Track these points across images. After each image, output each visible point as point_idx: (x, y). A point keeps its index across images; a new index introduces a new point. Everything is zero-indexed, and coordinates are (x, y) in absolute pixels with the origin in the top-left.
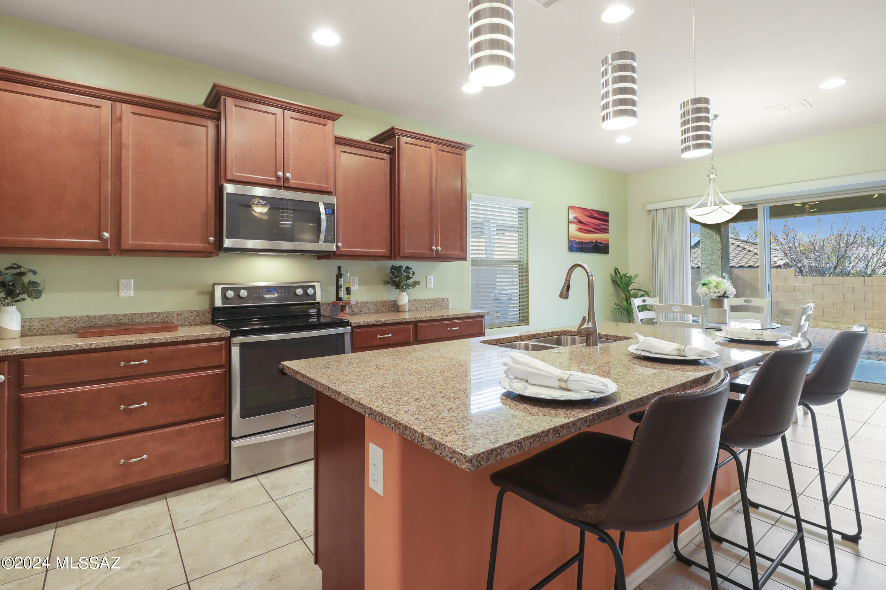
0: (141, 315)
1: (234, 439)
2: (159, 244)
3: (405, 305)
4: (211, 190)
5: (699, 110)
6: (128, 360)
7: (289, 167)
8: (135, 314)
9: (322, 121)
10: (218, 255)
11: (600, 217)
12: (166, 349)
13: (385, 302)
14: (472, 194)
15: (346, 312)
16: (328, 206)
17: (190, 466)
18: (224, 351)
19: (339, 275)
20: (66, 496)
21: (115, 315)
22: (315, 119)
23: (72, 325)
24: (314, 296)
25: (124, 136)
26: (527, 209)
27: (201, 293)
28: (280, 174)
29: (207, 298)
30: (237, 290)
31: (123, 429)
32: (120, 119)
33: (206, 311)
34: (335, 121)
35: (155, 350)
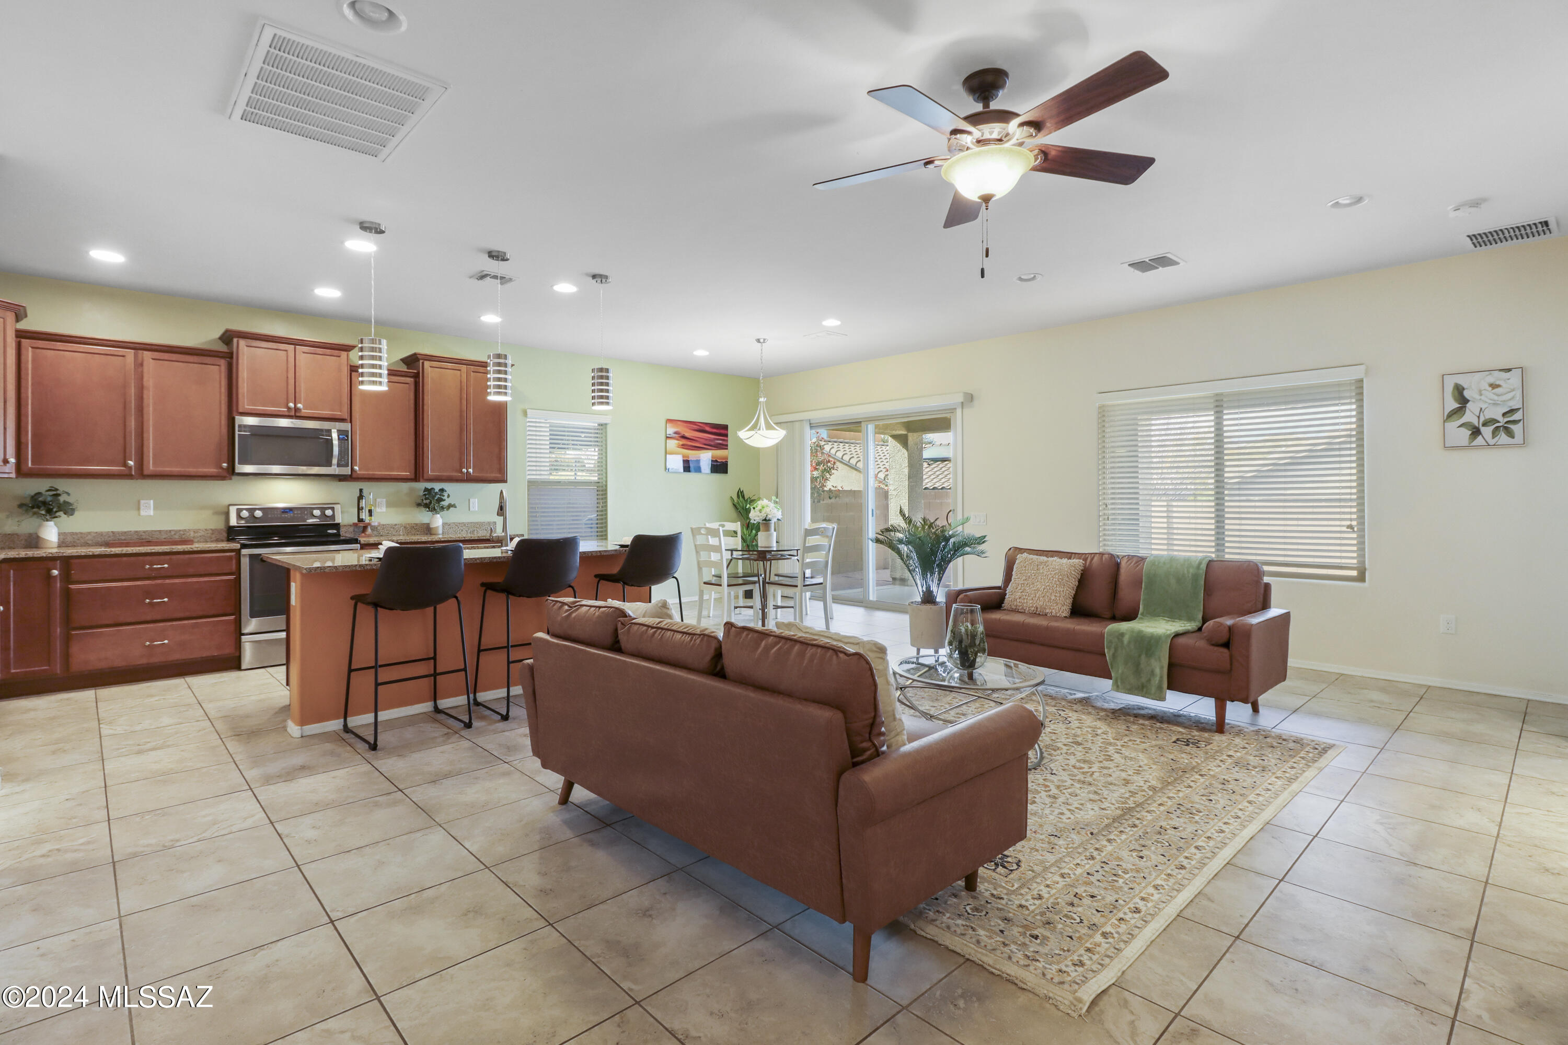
0: (160, 531)
1: (244, 634)
2: (176, 469)
3: (437, 527)
4: (224, 421)
5: (602, 377)
6: (151, 564)
7: (301, 398)
8: (155, 531)
9: (336, 352)
10: (231, 479)
11: (715, 431)
12: (182, 557)
13: (417, 524)
14: (528, 411)
15: (367, 533)
16: (340, 432)
17: (206, 654)
18: (234, 561)
19: (361, 497)
20: (103, 665)
21: (136, 532)
22: (328, 351)
23: (99, 540)
24: (333, 517)
25: (145, 379)
26: (606, 424)
27: (217, 513)
28: (291, 405)
29: (223, 518)
30: (252, 511)
31: (149, 618)
32: (142, 365)
33: (222, 530)
34: (349, 351)
35: (174, 557)
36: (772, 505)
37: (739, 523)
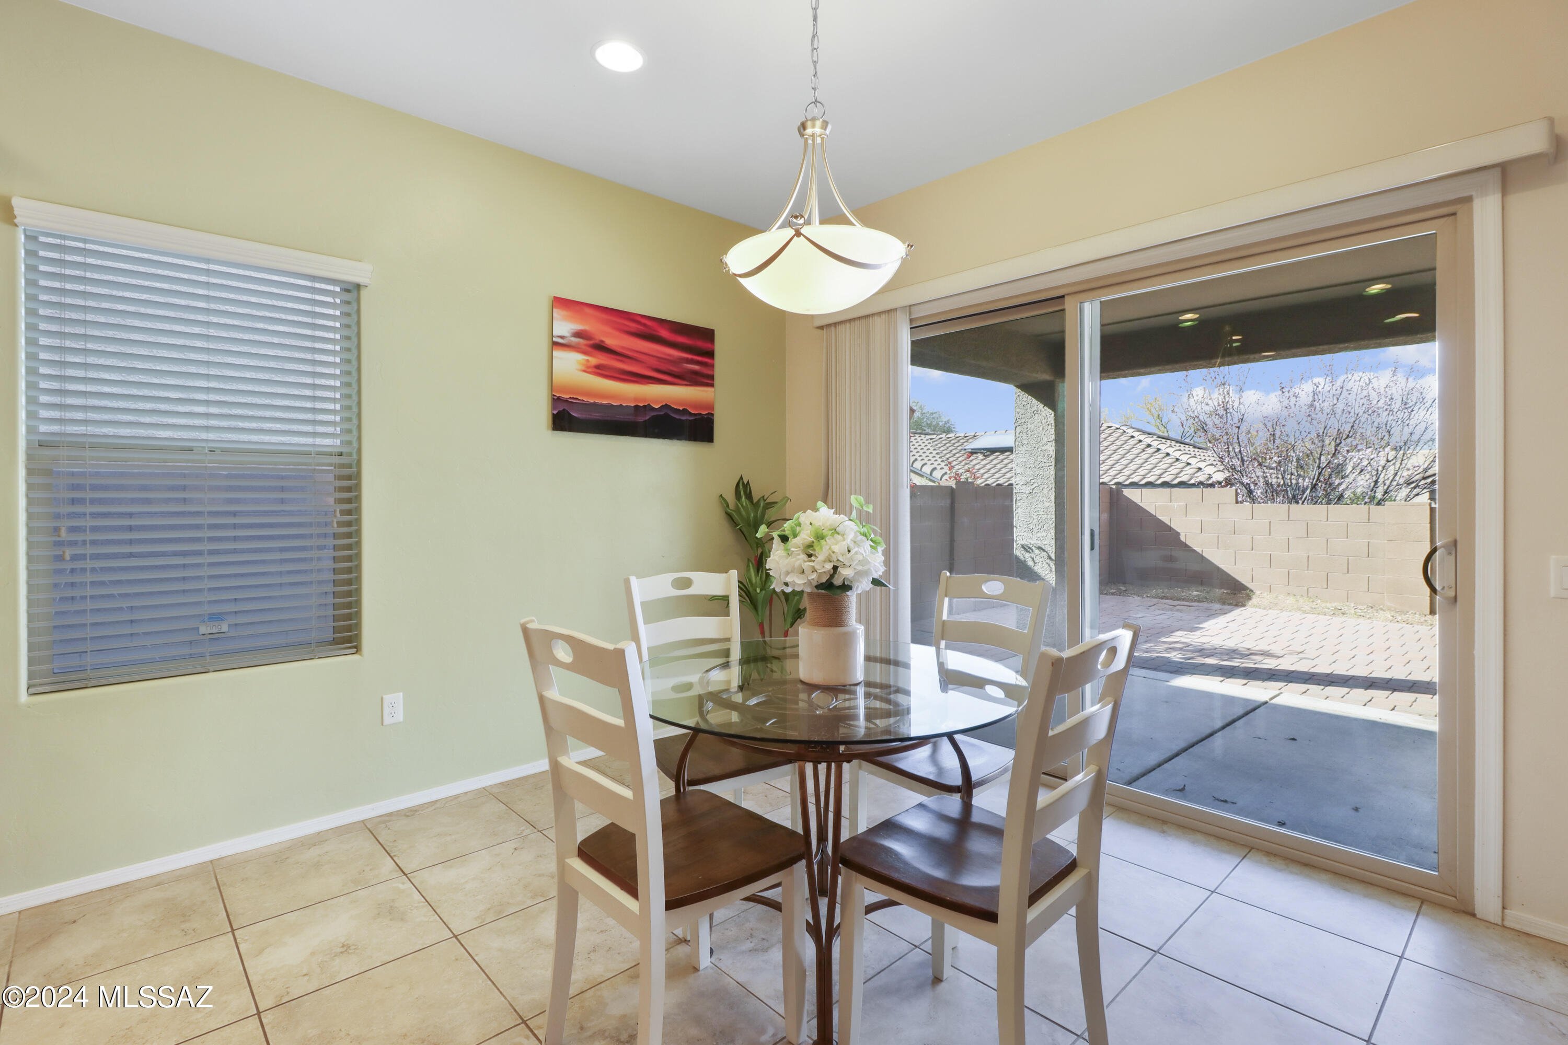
36: (850, 528)
37: (734, 573)
